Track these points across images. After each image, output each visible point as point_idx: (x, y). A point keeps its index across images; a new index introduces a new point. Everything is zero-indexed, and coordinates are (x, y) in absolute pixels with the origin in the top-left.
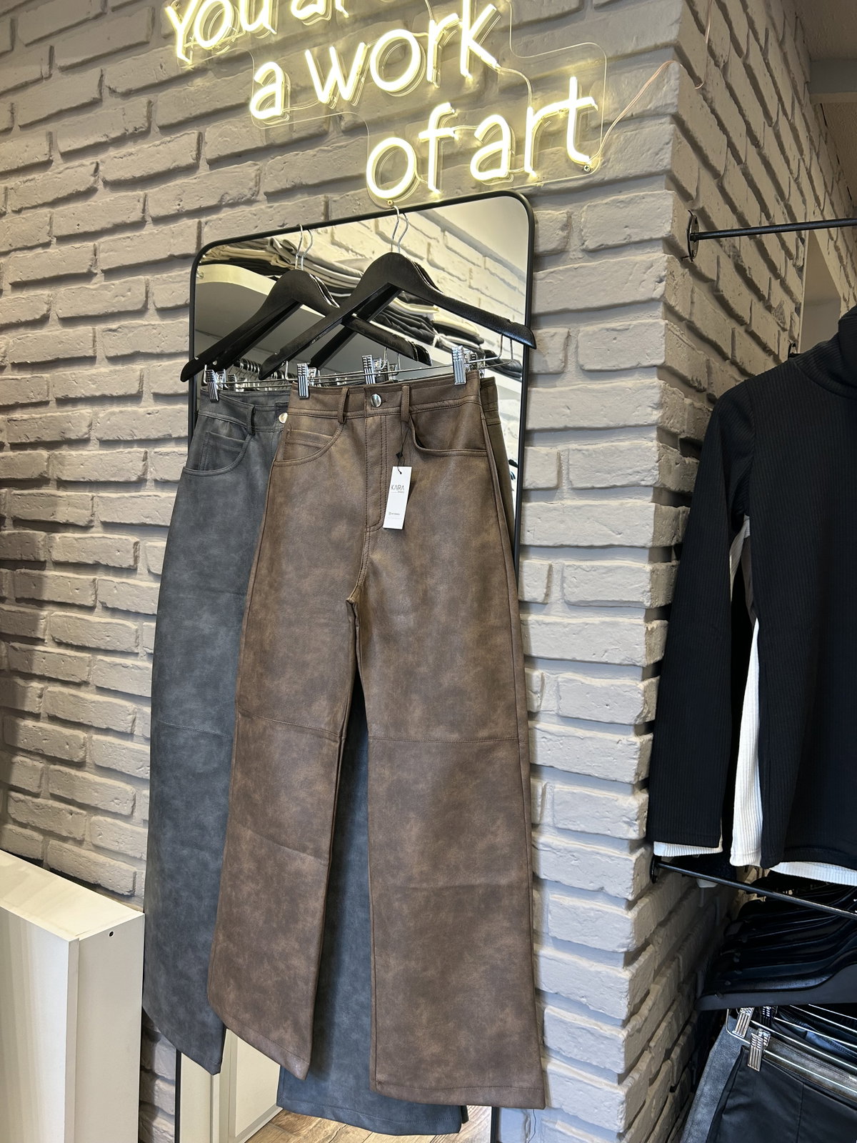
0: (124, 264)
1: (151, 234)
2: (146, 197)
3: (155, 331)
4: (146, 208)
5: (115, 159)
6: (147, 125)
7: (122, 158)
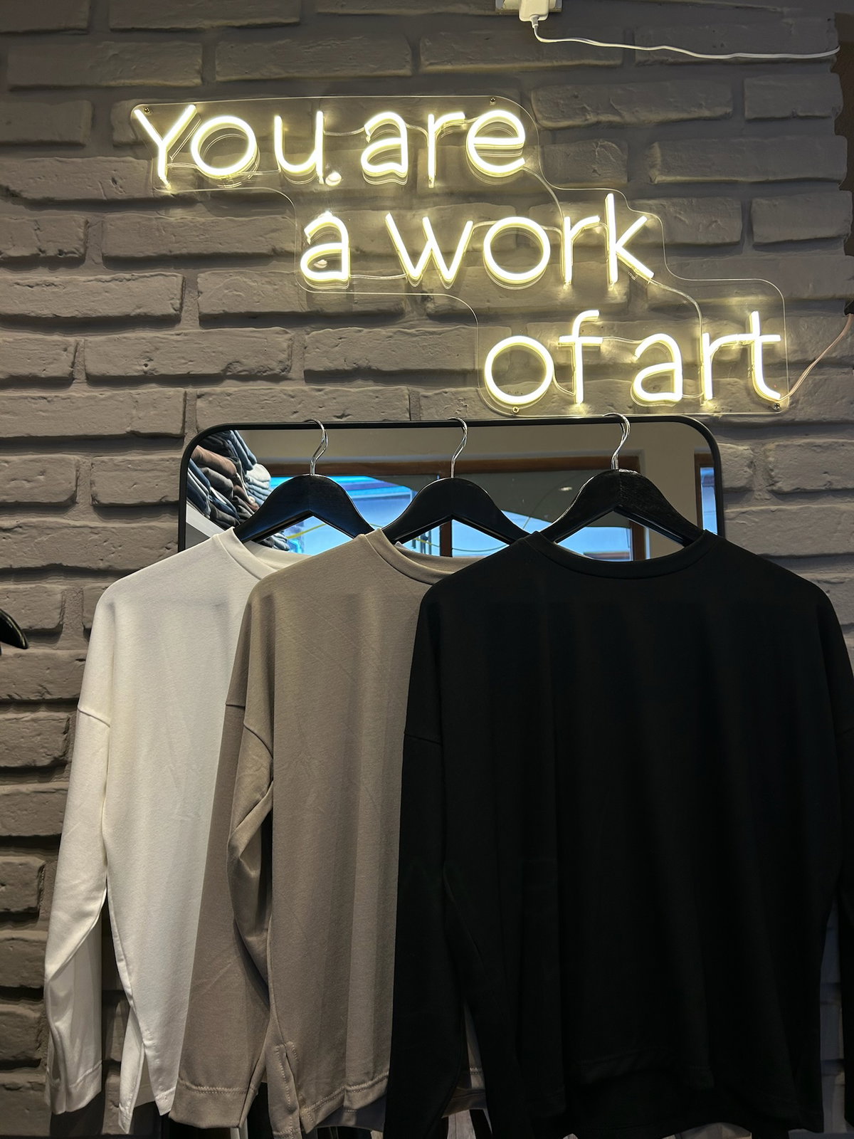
0: (34, 434)
1: (88, 398)
2: (77, 347)
3: (96, 536)
4: (76, 361)
5: (17, 286)
6: (82, 250)
7: (32, 287)
